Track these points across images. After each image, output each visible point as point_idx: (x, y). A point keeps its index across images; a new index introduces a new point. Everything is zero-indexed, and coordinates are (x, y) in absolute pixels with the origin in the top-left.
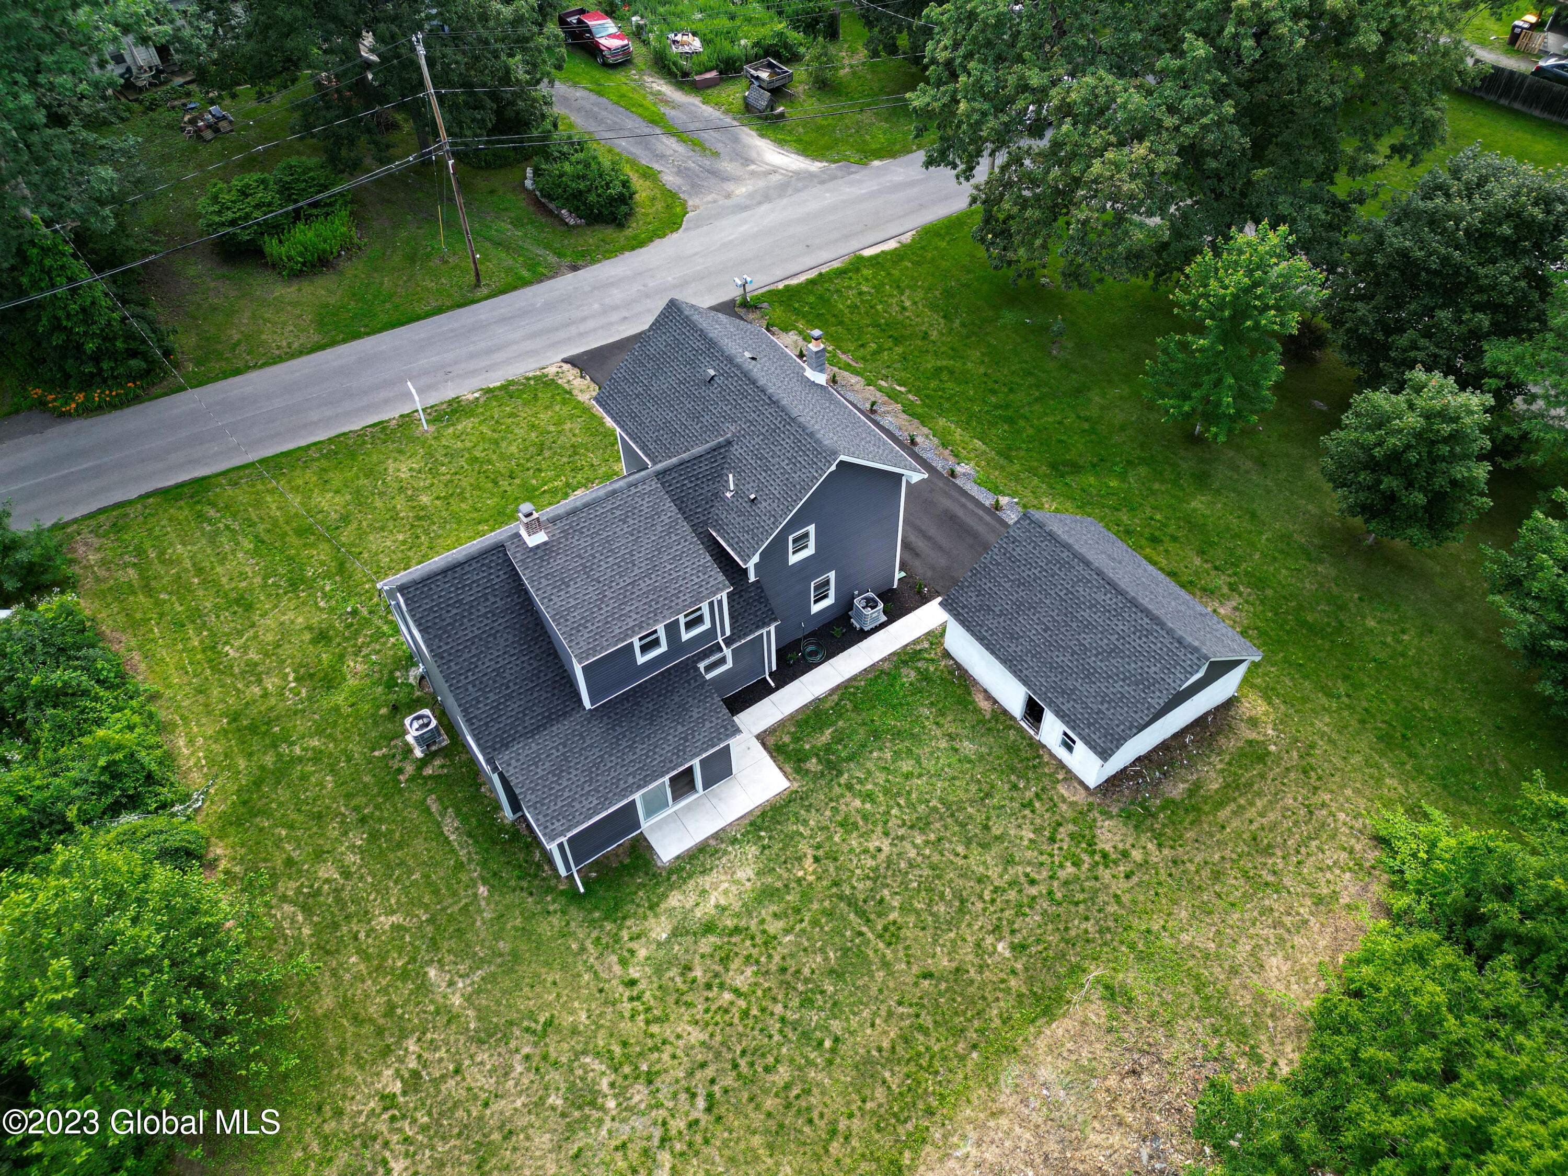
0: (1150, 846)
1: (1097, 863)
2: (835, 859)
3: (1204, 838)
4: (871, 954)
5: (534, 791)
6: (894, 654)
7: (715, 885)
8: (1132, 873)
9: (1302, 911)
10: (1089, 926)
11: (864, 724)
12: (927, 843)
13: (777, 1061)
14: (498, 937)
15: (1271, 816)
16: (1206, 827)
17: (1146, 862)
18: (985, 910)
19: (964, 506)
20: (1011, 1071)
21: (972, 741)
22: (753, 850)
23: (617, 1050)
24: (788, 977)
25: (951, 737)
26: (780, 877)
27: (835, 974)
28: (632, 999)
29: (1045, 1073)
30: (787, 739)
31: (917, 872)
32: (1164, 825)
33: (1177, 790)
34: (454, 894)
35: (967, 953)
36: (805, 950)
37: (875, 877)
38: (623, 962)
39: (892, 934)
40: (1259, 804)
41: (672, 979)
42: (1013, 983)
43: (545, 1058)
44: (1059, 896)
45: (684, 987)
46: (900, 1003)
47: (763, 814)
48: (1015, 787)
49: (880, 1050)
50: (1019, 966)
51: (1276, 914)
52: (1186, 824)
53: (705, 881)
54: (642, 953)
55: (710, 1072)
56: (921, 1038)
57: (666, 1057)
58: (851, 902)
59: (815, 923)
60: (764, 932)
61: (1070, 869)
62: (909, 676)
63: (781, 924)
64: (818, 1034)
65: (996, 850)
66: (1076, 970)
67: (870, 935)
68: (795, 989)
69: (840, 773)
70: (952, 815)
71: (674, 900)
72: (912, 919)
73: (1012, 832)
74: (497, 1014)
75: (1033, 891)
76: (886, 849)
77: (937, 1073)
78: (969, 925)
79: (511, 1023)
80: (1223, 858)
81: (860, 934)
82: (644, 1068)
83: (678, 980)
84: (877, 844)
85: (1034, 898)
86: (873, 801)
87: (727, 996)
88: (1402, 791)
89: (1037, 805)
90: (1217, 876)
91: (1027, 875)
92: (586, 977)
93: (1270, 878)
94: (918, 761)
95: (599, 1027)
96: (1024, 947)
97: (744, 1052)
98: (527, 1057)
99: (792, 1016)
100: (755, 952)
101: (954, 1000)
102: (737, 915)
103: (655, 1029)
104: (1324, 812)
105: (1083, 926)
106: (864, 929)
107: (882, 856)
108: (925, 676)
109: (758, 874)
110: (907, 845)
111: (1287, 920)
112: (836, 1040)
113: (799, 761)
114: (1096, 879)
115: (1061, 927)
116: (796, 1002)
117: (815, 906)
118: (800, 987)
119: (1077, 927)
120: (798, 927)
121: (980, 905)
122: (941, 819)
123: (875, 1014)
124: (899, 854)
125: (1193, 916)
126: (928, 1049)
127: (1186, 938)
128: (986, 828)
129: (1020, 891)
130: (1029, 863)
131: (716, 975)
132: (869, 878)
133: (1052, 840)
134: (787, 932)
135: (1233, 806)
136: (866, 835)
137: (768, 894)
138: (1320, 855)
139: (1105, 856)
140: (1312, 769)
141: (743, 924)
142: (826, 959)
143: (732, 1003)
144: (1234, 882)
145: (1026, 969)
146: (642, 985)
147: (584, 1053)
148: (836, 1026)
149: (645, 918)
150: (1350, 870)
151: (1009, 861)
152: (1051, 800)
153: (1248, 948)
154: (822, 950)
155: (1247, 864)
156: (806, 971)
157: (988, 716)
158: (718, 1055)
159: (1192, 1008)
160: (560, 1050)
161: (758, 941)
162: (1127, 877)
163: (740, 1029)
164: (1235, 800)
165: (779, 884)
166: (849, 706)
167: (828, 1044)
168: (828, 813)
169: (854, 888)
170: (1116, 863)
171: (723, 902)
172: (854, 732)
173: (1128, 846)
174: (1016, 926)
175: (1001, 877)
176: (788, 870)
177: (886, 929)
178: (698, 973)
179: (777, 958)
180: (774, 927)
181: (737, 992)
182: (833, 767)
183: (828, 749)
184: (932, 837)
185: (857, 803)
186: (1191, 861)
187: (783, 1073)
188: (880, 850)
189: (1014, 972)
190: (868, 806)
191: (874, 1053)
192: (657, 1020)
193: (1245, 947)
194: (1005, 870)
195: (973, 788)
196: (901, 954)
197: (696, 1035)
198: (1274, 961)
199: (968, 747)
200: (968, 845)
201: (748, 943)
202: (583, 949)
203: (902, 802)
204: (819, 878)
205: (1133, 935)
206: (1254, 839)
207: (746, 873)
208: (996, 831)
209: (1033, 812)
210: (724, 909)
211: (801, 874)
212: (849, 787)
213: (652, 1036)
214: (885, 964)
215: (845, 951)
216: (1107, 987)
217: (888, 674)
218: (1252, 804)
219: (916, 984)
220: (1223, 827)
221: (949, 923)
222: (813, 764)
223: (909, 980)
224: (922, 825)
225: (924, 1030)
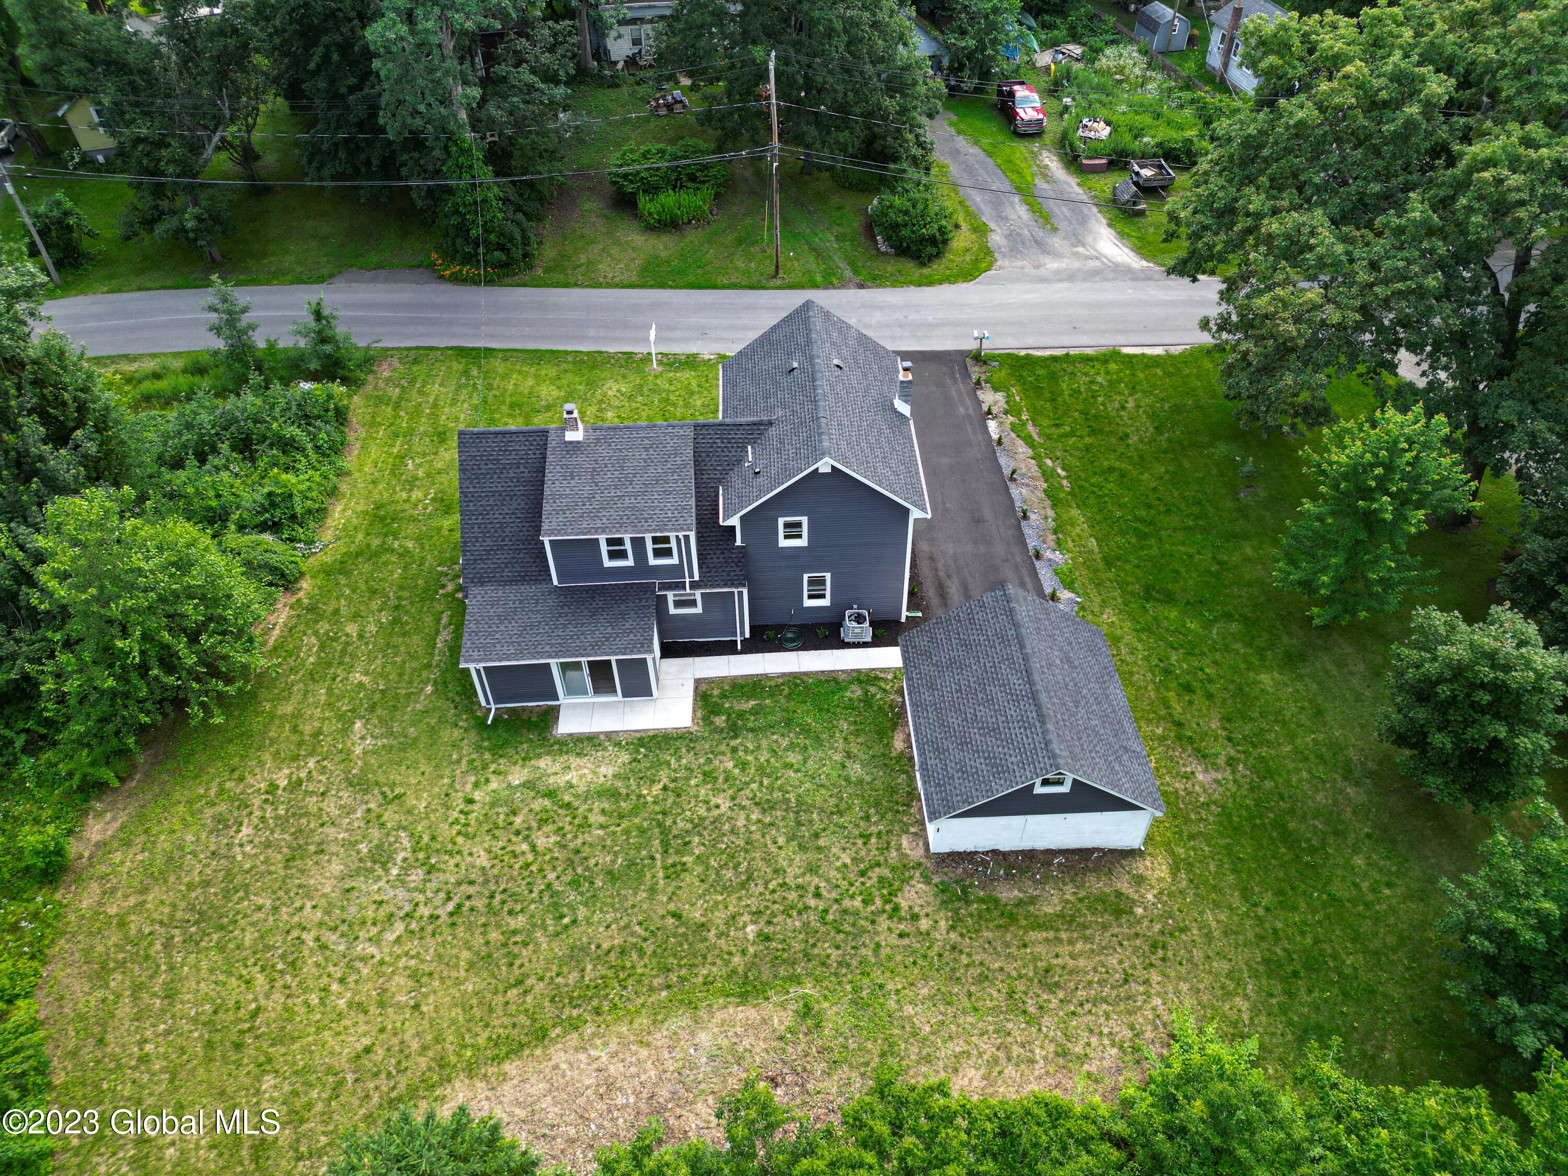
0: (942, 923)
1: (884, 911)
2: (679, 796)
3: (999, 945)
4: (648, 876)
5: (478, 622)
6: (858, 671)
7: (579, 767)
8: (908, 935)
9: (1037, 1051)
10: (835, 954)
11: (785, 710)
12: (759, 821)
13: (522, 911)
14: (414, 724)
15: (1082, 963)
16: (1009, 937)
17: (928, 934)
18: (761, 894)
20: (680, 1021)
21: (863, 766)
22: (625, 757)
23: (426, 839)
24: (576, 859)
25: (849, 755)
26: (628, 787)
27: (610, 874)
28: (461, 812)
29: (704, 1038)
30: (716, 692)
31: (733, 838)
32: (971, 915)
33: (1008, 894)
34: (411, 682)
35: (720, 917)
36: (604, 847)
37: (698, 825)
38: (476, 785)
39: (675, 872)
40: (1079, 946)
41: (498, 814)
42: (736, 959)
43: (379, 817)
44: (830, 917)
45: (501, 824)
46: (640, 924)
47: (654, 737)
48: (867, 818)
49: (598, 947)
50: (751, 950)
51: (1009, 1039)
52: (991, 925)
53: (574, 761)
54: (494, 785)
55: (472, 890)
56: (635, 956)
57: (452, 862)
58: (665, 831)
59: (627, 832)
60: (586, 818)
61: (857, 903)
62: (856, 692)
63: (602, 819)
64: (565, 910)
65: (811, 856)
66: (796, 980)
67: (659, 863)
68: (574, 869)
69: (736, 737)
70: (797, 813)
71: (544, 763)
72: (699, 869)
73: (834, 850)
74: (375, 773)
75: (812, 903)
76: (723, 808)
77: (625, 988)
78: (740, 899)
79: (377, 783)
80: (1002, 969)
81: (652, 858)
82: (433, 861)
83: (502, 817)
84: (719, 801)
85: (807, 908)
86: (743, 770)
87: (525, 847)
88: (1246, 1017)
89: (873, 840)
90: (982, 979)
91: (817, 888)
92: (446, 781)
93: (1032, 1010)
94: (805, 761)
95: (427, 817)
96: (768, 938)
97: (505, 891)
98: (369, 810)
99: (557, 886)
100: (568, 828)
101: (681, 945)
102: (577, 796)
103: (460, 840)
104: (1141, 989)
105: (829, 951)
106: (658, 856)
107: (716, 813)
108: (867, 700)
109: (614, 776)
110: (742, 814)
111: (1016, 1050)
112: (574, 922)
113: (713, 712)
114: (873, 922)
115: (811, 941)
116: (567, 878)
117: (637, 821)
118: (579, 870)
119: (826, 948)
120: (612, 828)
121: (760, 889)
122: (786, 810)
123: (616, 920)
124: (730, 818)
125: (931, 998)
126: (633, 967)
127: (909, 1010)
128: (816, 836)
129: (801, 896)
130: (828, 881)
131: (529, 828)
132: (692, 821)
133: (863, 874)
134: (602, 827)
135: (1051, 934)
136: (716, 791)
137: (609, 793)
138: (1102, 1020)
139: (896, 909)
140: (1164, 947)
141: (576, 804)
142: (613, 862)
143: (523, 853)
144: (995, 995)
145: (755, 956)
146: (475, 807)
147: (404, 829)
148: (582, 912)
149: (515, 763)
150: (1121, 1048)
151: (812, 869)
152: (888, 843)
153: (958, 1049)
154: (616, 854)
155: (1020, 986)
156: (592, 862)
157: (894, 754)
158: (487, 882)
159: (867, 1064)
160: (391, 816)
161: (576, 822)
162: (901, 936)
163: (515, 873)
164: (1057, 930)
165: (624, 791)
166: (786, 692)
167: (566, 921)
168: (702, 761)
169: (675, 823)
170: (901, 920)
171: (574, 782)
172: (772, 713)
173: (922, 913)
174: (775, 920)
175: (795, 878)
176: (639, 785)
177: (674, 865)
178: (518, 820)
179: (579, 841)
180: (596, 818)
181: (533, 848)
182: (734, 730)
183: (741, 715)
184: (768, 820)
185: (730, 765)
186: (969, 955)
187: (520, 922)
188: (717, 807)
189: (744, 952)
190: (737, 771)
191: (593, 947)
192: (466, 835)
193: (958, 1046)
194: (804, 874)
195: (833, 801)
196: (670, 890)
197: (483, 860)
198: (972, 1073)
199: (856, 770)
200: (789, 840)
201: (568, 819)
202: (459, 761)
203: (766, 782)
204: (655, 802)
205: (865, 981)
206: (1047, 971)
207: (608, 770)
208: (822, 842)
209: (865, 844)
210: (571, 787)
211: (645, 792)
212: (734, 750)
213: (454, 843)
214: (652, 890)
215: (631, 864)
216: (806, 1005)
217: (837, 683)
218: (1071, 942)
219: (663, 917)
220: (1025, 946)
221: (725, 888)
222: (720, 721)
223: (661, 911)
224: (767, 806)
225: (641, 953)
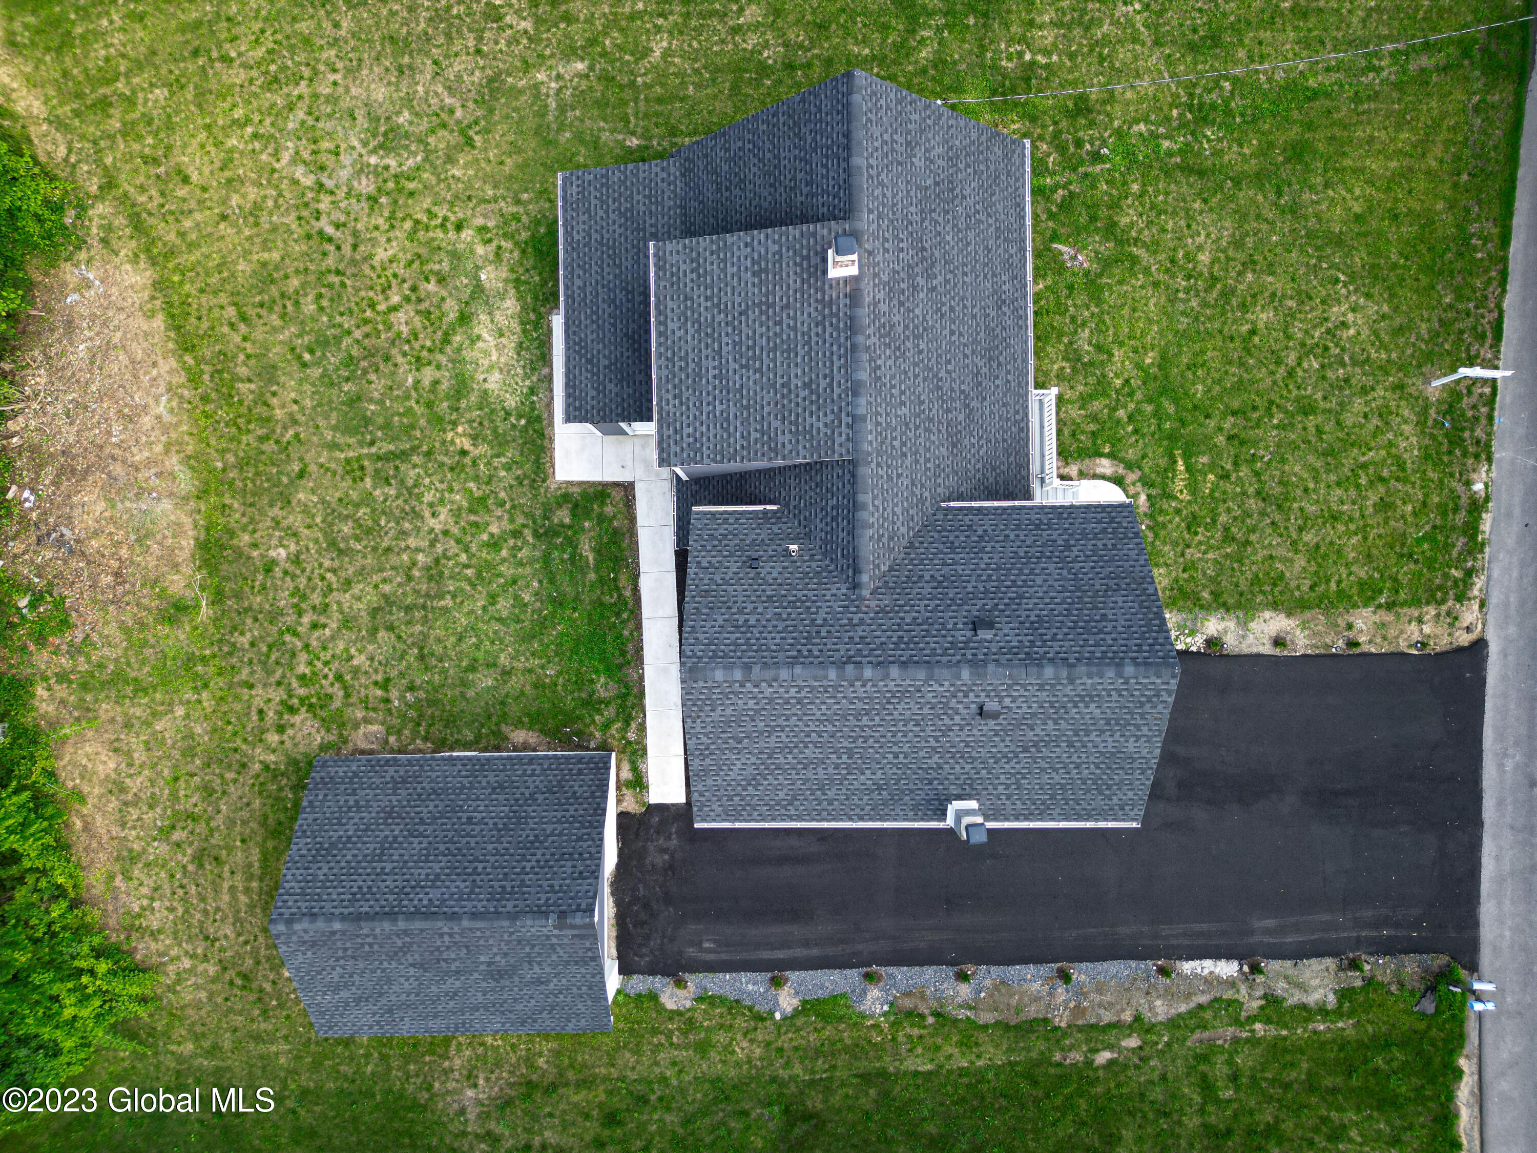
0: (272, 758)
1: (290, 697)
2: (452, 469)
3: (245, 814)
4: (352, 441)
6: (642, 694)
7: (499, 348)
8: (262, 719)
9: (134, 833)
10: (244, 641)
11: (577, 598)
12: (414, 564)
13: (322, 309)
14: (579, 137)
15: (226, 898)
16: (254, 825)
17: (261, 740)
18: (321, 565)
19: (806, 944)
20: (186, 482)
21: (488, 689)
22: (511, 402)
23: (411, 186)
24: (378, 359)
25: (507, 673)
26: (469, 409)
27: (355, 400)
28: (445, 219)
29: (166, 505)
30: (609, 510)
31: (392, 533)
32: (281, 789)
34: (646, 116)
35: (295, 520)
36: (391, 388)
37: (411, 492)
38: (482, 229)
39: (354, 470)
40: (243, 899)
41: (441, 261)
42: (246, 538)
43: (444, 126)
44: (288, 638)
45: (427, 268)
46: (297, 435)
47: (542, 435)
48: (411, 688)
49: (274, 394)
50: (255, 554)
51: (145, 808)
52: (268, 809)
53: (510, 343)
54: (480, 250)
55: (347, 249)
56: (260, 432)
57: (380, 221)
58: (404, 455)
59: (409, 411)
60: (429, 363)
61: (302, 669)
62: (603, 687)
63: (426, 382)
64: (319, 354)
65: (365, 618)
66: (218, 598)
67: (365, 451)
68: (365, 358)
69: (536, 535)
70: (424, 607)
71: (511, 304)
72: (354, 495)
73: (371, 648)
74: (506, 105)
75: (306, 620)
76: (432, 522)
77: (227, 425)
78: (316, 541)
79: (491, 111)
80: (219, 812)
81: (372, 443)
82: (383, 200)
83: (437, 267)
84: (442, 517)
85: (300, 614)
86: (487, 545)
87: (395, 299)
88: (173, 1048)
89: (379, 693)
90: (207, 790)
91: (324, 626)
92: (490, 193)
93: (177, 836)
94: (500, 620)
95: (439, 181)
96: (268, 571)
97: (343, 285)
98: (452, 112)
99: (346, 342)
100: (417, 346)
101: (268, 480)
102: (459, 350)
103: (408, 225)
104: (199, 951)
105: (248, 635)
106: (373, 450)
107: (427, 514)
108: (592, 704)
109: (486, 392)
110: (424, 544)
111: (134, 813)
112: (305, 365)
113: (576, 506)
114: (279, 684)
115: (260, 616)
116: (355, 352)
117: (422, 422)
118: (364, 364)
119: (251, 631)
120: (413, 394)
121: (327, 563)
122: (427, 595)
123: (302, 409)
124: (418, 529)
125: (191, 736)
126: (248, 431)
127: (180, 712)
128: (391, 628)
129: (314, 608)
130: (333, 638)
131: (420, 300)
132: (415, 486)
133: (339, 677)
134: (417, 382)
135: (256, 869)
136: (457, 513)
137: (461, 387)
138: (168, 904)
139: (292, 710)
140: (244, 987)
141: (448, 349)
142: (371, 401)
143: (387, 299)
144: (192, 801)
145: (249, 558)
146: (452, 235)
147: (426, 159)
148: (316, 372)
149: (512, 270)
150: (139, 916)
151: (347, 622)
152: (375, 710)
153: (136, 755)
154: (381, 402)
155: (201, 828)
156: (373, 377)
157: (504, 728)
158: (353, 262)
159: (128, 664)
160: (442, 140)
161: (425, 353)
162: (261, 712)
163: (363, 293)
164: (261, 880)
165: (463, 404)
166: (607, 599)
167: (307, 357)
168: (502, 495)
169: (415, 466)
170: (280, 714)
171: (480, 344)
172: (573, 582)
173: (285, 737)
174: (288, 579)
175: (339, 603)
176: (471, 421)
177: (362, 468)
178: (432, 287)
179: (400, 359)
180: (428, 375)
181: (394, 309)
182: (547, 533)
183: (572, 543)
184: (416, 573)
185: (494, 529)
186: (235, 781)
187: (309, 307)
188: (434, 515)
189: (255, 546)
190: (485, 537)
191: (275, 388)
192: (415, 231)
193: (139, 756)
194: (341, 612)
195: (438, 649)
196: (333, 466)
197: (381, 255)
198: (112, 765)
199: (485, 680)
200: (385, 597)
201: (428, 343)
202: (518, 202)
203: (469, 572)
204: (444, 442)
205: (212, 670)
206: (216, 859)
207: (494, 382)
208: (382, 634)
209: (376, 683)
210: (473, 342)
211: (460, 429)
212: (516, 534)
213: (403, 220)
214: (334, 446)
215: (367, 421)
216: (186, 608)
217: (620, 667)
218: (247, 890)
219: (301, 459)
220: (243, 841)
221: (331, 525)
222: (563, 516)
223: (308, 458)
224: (434, 572)
225: (262, 439)
